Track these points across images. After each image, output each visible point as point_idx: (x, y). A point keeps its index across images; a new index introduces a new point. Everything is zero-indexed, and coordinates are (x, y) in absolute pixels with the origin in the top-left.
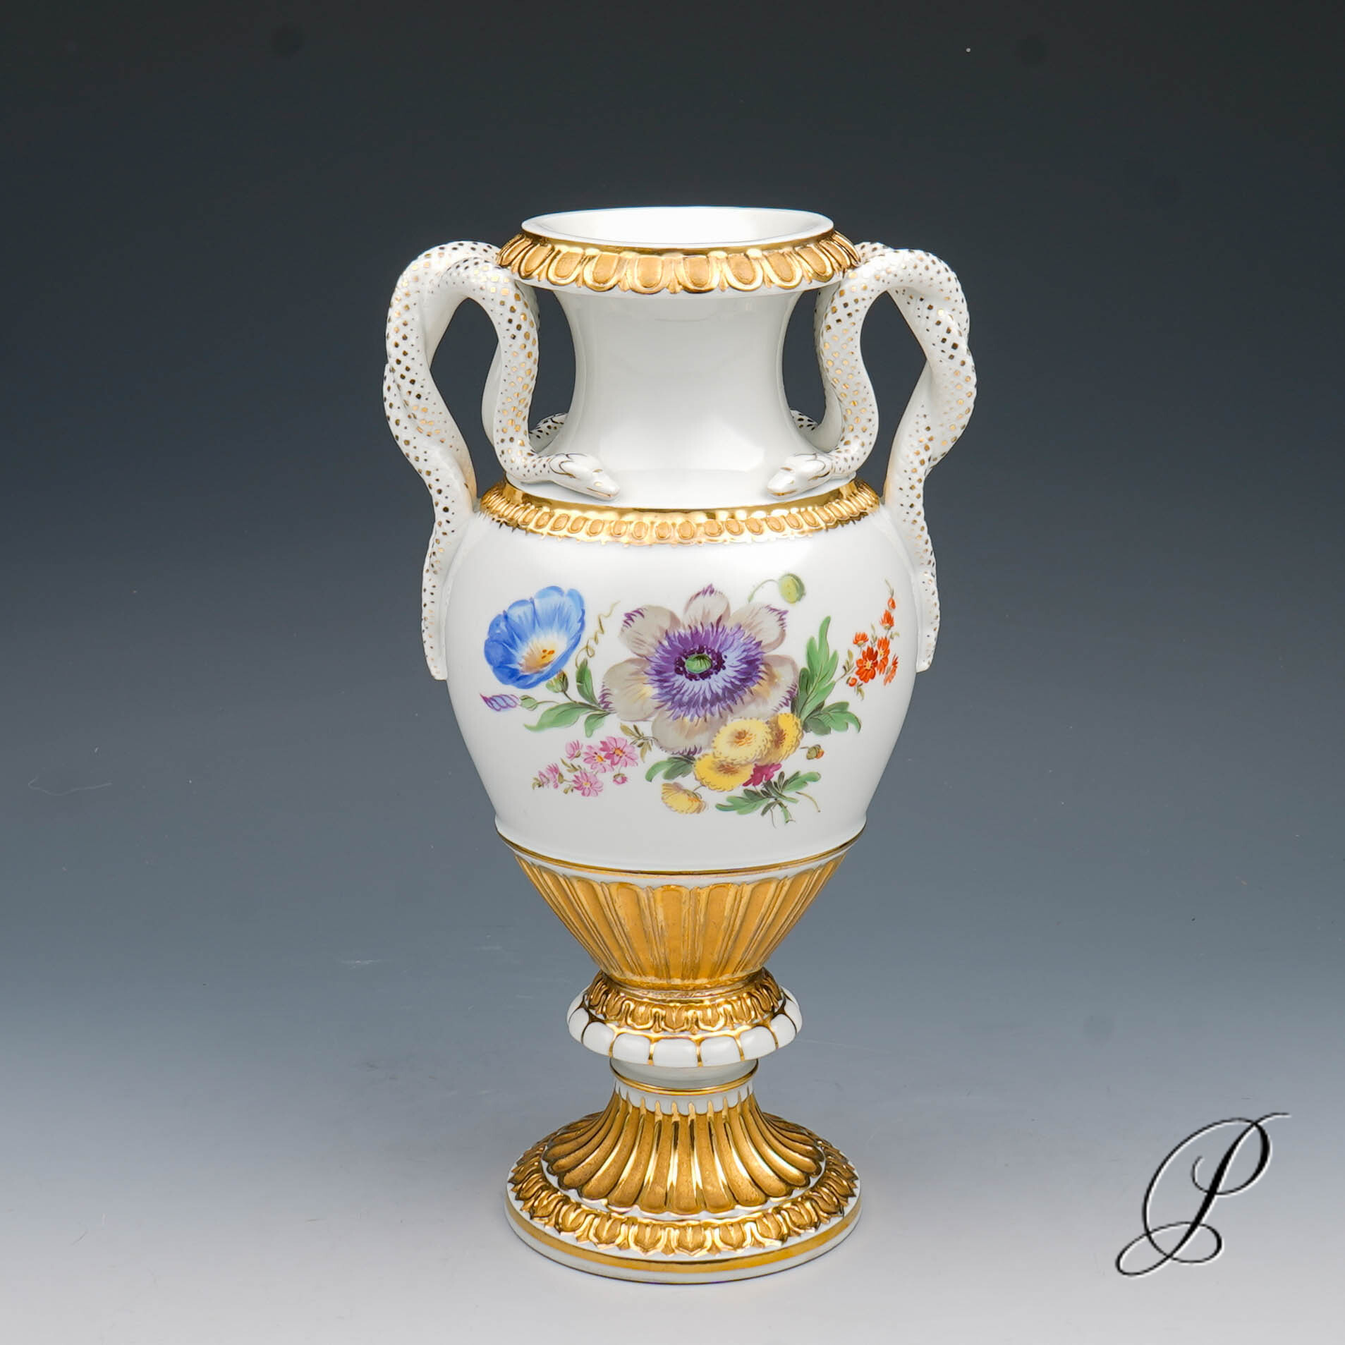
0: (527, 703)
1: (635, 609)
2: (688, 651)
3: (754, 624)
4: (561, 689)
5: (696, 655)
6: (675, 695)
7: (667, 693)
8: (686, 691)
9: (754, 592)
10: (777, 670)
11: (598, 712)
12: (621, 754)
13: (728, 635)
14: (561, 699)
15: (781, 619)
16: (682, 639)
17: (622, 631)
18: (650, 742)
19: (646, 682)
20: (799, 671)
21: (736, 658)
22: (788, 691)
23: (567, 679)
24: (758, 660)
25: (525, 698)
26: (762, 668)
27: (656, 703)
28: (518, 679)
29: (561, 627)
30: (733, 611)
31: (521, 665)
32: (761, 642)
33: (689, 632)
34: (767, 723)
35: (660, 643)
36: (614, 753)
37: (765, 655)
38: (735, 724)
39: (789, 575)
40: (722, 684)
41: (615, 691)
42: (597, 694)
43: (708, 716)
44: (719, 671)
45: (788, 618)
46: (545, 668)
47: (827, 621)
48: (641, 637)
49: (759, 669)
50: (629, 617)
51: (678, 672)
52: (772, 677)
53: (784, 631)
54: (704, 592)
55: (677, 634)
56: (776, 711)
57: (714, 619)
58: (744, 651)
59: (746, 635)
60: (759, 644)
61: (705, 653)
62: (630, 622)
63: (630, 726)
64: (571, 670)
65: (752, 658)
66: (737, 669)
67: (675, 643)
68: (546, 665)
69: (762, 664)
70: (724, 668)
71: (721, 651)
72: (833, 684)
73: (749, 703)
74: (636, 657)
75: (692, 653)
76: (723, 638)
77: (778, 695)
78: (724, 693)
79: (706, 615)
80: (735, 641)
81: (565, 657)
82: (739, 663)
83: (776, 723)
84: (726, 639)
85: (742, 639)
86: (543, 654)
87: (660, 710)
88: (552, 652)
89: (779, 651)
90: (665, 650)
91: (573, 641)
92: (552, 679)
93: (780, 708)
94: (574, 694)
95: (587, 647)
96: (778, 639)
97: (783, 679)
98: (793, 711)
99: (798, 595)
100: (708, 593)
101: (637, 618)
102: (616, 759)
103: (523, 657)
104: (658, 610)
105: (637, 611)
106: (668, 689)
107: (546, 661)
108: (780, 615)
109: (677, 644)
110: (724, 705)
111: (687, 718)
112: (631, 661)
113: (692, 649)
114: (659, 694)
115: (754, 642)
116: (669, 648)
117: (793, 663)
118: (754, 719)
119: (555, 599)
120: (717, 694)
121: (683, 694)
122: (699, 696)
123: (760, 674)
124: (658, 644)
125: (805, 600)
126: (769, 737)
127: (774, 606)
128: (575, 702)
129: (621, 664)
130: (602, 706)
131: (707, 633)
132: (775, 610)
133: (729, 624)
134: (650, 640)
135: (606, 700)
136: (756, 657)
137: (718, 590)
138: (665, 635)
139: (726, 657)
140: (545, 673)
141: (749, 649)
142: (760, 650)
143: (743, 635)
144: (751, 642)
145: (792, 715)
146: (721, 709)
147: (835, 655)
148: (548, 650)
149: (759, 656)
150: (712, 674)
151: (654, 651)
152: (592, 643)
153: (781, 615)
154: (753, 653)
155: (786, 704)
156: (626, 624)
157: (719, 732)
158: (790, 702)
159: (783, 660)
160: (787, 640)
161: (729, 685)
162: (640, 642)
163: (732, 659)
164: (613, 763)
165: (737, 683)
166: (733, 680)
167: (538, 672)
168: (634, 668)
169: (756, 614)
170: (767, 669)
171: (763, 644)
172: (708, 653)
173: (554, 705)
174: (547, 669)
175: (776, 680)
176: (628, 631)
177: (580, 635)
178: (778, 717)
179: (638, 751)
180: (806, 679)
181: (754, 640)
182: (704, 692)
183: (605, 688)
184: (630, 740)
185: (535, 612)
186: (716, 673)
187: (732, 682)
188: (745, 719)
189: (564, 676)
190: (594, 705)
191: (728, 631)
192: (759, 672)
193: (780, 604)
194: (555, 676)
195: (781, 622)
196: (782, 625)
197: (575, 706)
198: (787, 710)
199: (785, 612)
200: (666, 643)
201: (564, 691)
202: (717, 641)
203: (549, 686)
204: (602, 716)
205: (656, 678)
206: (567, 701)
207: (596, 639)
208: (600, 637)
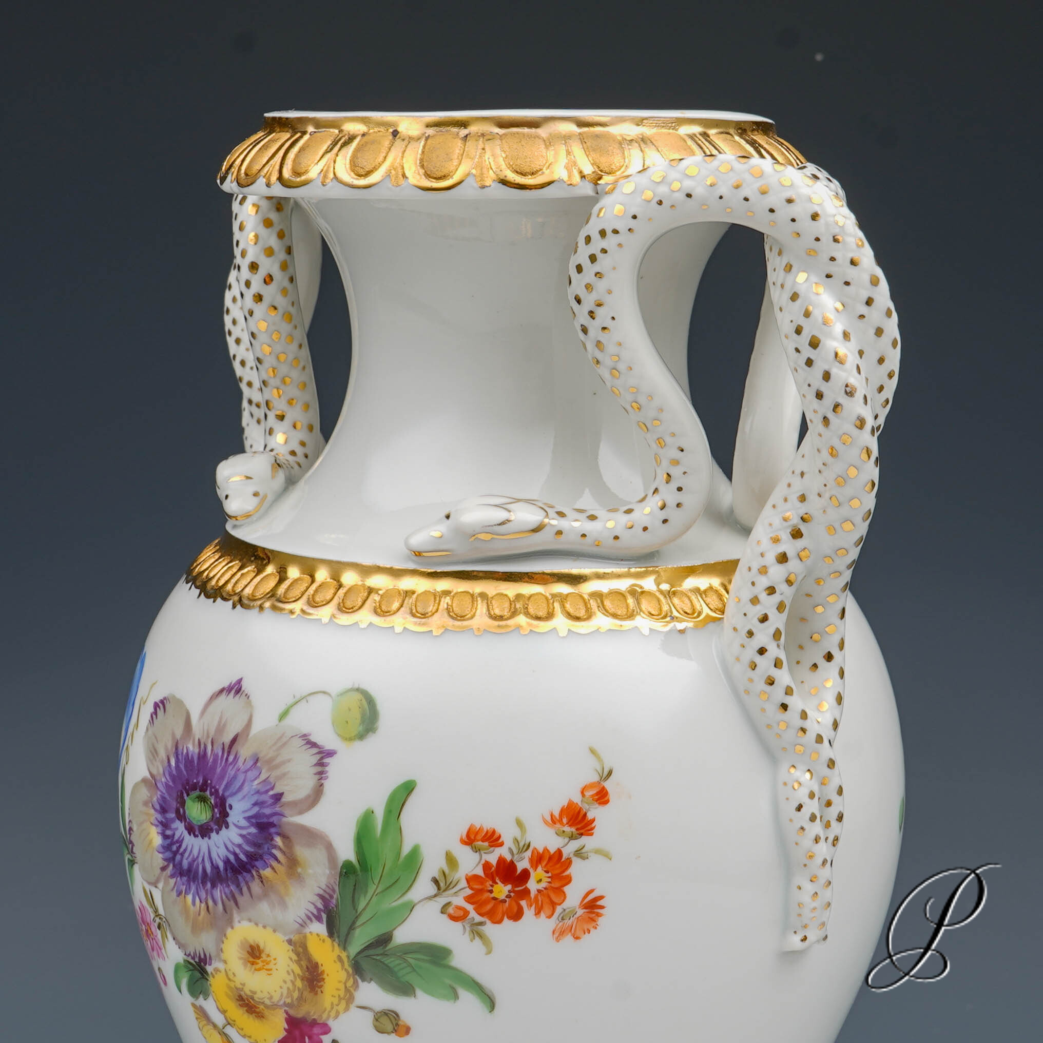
1: (162, 697)
2: (191, 783)
3: (274, 763)
5: (197, 793)
6: (176, 853)
7: (168, 847)
8: (186, 850)
9: (293, 706)
10: (302, 852)
13: (238, 770)
15: (320, 764)
16: (188, 760)
19: (152, 820)
20: (340, 864)
21: (245, 812)
22: (320, 896)
24: (272, 825)
26: (278, 840)
27: (160, 860)
30: (255, 729)
32: (282, 794)
33: (197, 749)
34: (290, 942)
35: (169, 760)
37: (284, 819)
38: (244, 929)
39: (358, 690)
40: (223, 852)
41: (135, 827)
42: (127, 825)
43: (211, 902)
44: (221, 829)
45: (333, 765)
47: (409, 787)
48: (157, 745)
49: (273, 843)
51: (177, 814)
52: (293, 863)
53: (322, 785)
54: (229, 690)
55: (185, 750)
56: (301, 925)
57: (227, 739)
58: (255, 804)
59: (263, 776)
60: (278, 797)
61: (208, 793)
65: (265, 820)
66: (244, 832)
67: (181, 764)
69: (279, 834)
70: (227, 826)
71: (227, 794)
72: (410, 907)
73: (260, 899)
74: (148, 775)
75: (194, 787)
76: (233, 773)
77: (303, 898)
78: (226, 870)
79: (220, 729)
80: (246, 784)
82: (244, 823)
83: (304, 946)
84: (235, 777)
85: (256, 782)
89: (308, 819)
90: (171, 774)
93: (308, 921)
96: (308, 797)
97: (312, 872)
98: (331, 933)
99: (361, 729)
100: (233, 692)
101: (160, 714)
104: (179, 705)
105: (163, 702)
106: (169, 841)
108: (319, 757)
109: (183, 766)
110: (228, 892)
111: (190, 899)
112: (144, 781)
113: (195, 781)
114: (162, 846)
115: (271, 793)
116: (175, 771)
117: (329, 847)
118: (269, 931)
120: (218, 868)
121: (183, 854)
122: (198, 865)
123: (275, 851)
124: (167, 763)
125: (372, 740)
126: (298, 971)
127: (313, 739)
130: (130, 846)
131: (216, 758)
132: (314, 745)
133: (245, 752)
134: (163, 751)
135: (131, 838)
136: (271, 820)
138: (174, 749)
139: (230, 807)
141: (263, 803)
142: (277, 809)
143: (257, 777)
144: (267, 791)
145: (328, 940)
146: (225, 899)
147: (416, 851)
149: (274, 819)
150: (211, 830)
151: (162, 770)
153: (324, 756)
154: (267, 811)
155: (319, 919)
157: (226, 936)
158: (324, 916)
159: (313, 837)
160: (324, 801)
161: (232, 858)
162: (155, 753)
163: (239, 812)
165: (242, 857)
166: (238, 851)
168: (146, 794)
169: (285, 744)
170: (284, 843)
171: (284, 799)
172: (211, 794)
175: (299, 870)
178: (305, 937)
180: (354, 879)
181: (272, 788)
182: (203, 862)
183: (130, 818)
186: (217, 833)
187: (235, 855)
188: (257, 926)
190: (127, 844)
191: (240, 762)
192: (274, 847)
193: (326, 738)
195: (319, 769)
196: (320, 773)
198: (319, 928)
199: (331, 754)
200: (174, 763)
205: (160, 818)
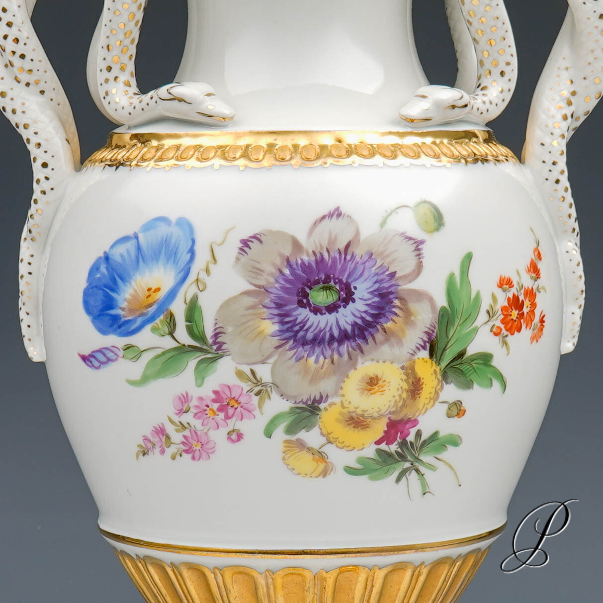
0: (131, 354)
1: (252, 234)
2: (312, 281)
3: (386, 254)
4: (167, 332)
5: (321, 285)
6: (298, 332)
7: (288, 330)
8: (310, 327)
9: (387, 217)
10: (413, 306)
11: (209, 356)
12: (236, 406)
13: (358, 263)
14: (168, 343)
15: (417, 249)
16: (305, 267)
17: (238, 259)
18: (269, 389)
19: (264, 316)
20: (438, 310)
21: (367, 289)
22: (426, 333)
23: (174, 320)
24: (392, 293)
25: (128, 347)
26: (397, 302)
27: (276, 341)
28: (120, 327)
29: (168, 259)
30: (363, 236)
31: (123, 309)
32: (395, 272)
33: (313, 258)
34: (402, 368)
35: (281, 272)
36: (228, 404)
37: (400, 288)
38: (366, 367)
39: (425, 202)
40: (351, 319)
41: (229, 329)
42: (209, 333)
43: (336, 356)
44: (348, 304)
45: (425, 248)
46: (150, 309)
47: (469, 257)
48: (258, 266)
49: (393, 304)
50: (245, 243)
51: (301, 304)
52: (408, 313)
53: (421, 262)
54: (331, 215)
55: (299, 262)
56: (413, 355)
57: (342, 246)
58: (376, 282)
59: (379, 264)
60: (393, 275)
61: (332, 283)
62: (246, 249)
63: (246, 369)
64: (178, 309)
65: (385, 291)
66: (368, 302)
67: (298, 272)
68: (150, 305)
69: (397, 298)
70: (354, 301)
71: (350, 281)
72: (476, 330)
73: (382, 343)
74: (252, 288)
75: (317, 282)
76: (353, 267)
77: (414, 336)
78: (353, 330)
79: (332, 241)
80: (365, 272)
81: (172, 295)
82: (369, 296)
83: (413, 369)
84: (355, 268)
85: (374, 268)
86: (148, 293)
87: (281, 349)
88: (158, 290)
89: (415, 285)
90: (287, 280)
91: (183, 273)
92: (158, 321)
93: (418, 351)
94: (183, 336)
95: (197, 280)
96: (414, 271)
97: (420, 318)
98: (431, 355)
99: (436, 224)
100: (335, 216)
101: (255, 245)
102: (231, 411)
103: (125, 300)
104: (279, 235)
105: (254, 237)
106: (289, 325)
107: (151, 300)
108: (415, 245)
109: (299, 272)
110: (354, 344)
111: (312, 359)
112: (247, 293)
113: (317, 278)
114: (280, 331)
115: (387, 273)
116: (291, 277)
117: (431, 300)
118: (388, 363)
119: (162, 230)
120: (346, 330)
121: (307, 330)
122: (325, 333)
123: (394, 310)
124: (278, 274)
125: (444, 231)
126: (405, 386)
127: (409, 234)
128: (184, 345)
129: (235, 297)
130: (215, 347)
131: (334, 261)
132: (410, 239)
133: (359, 251)
134: (269, 268)
135: (218, 340)
136: (390, 290)
137: (347, 214)
138: (286, 263)
139: (355, 288)
140: (150, 314)
141: (382, 280)
142: (393, 282)
143: (375, 264)
144: (384, 273)
145: (430, 360)
146: (350, 349)
147: (478, 295)
148: (154, 287)
149: (392, 289)
150: (339, 307)
151: (272, 280)
152: (203, 275)
153: (418, 245)
154: (386, 285)
155: (424, 348)
156: (241, 252)
157: (347, 376)
158: (428, 345)
159: (420, 295)
160: (424, 272)
161: (359, 321)
162: (257, 271)
163: (363, 290)
164: (227, 417)
165: (369, 318)
166: (364, 315)
167: (142, 315)
168: (249, 301)
169: (390, 242)
170: (401, 303)
171: (397, 275)
172: (335, 283)
173: (159, 351)
174: (151, 310)
175: (412, 318)
176: (244, 259)
177: (190, 268)
178: (414, 362)
179: (255, 400)
180: (446, 318)
181: (387, 270)
182: (331, 329)
183: (217, 327)
184: (246, 387)
185: (139, 248)
186: (345, 307)
187: (362, 318)
188: (378, 362)
189: (172, 315)
190: (205, 347)
191: (358, 259)
192: (394, 307)
193: (419, 235)
194: (162, 317)
195: (417, 252)
196: (419, 255)
197: (183, 350)
198: (425, 354)
199: (422, 242)
200: (287, 272)
201: (171, 334)
202: (346, 268)
203: (154, 330)
204: (214, 360)
205: (276, 312)
206: (174, 344)
207: (207, 271)
208: (211, 267)
